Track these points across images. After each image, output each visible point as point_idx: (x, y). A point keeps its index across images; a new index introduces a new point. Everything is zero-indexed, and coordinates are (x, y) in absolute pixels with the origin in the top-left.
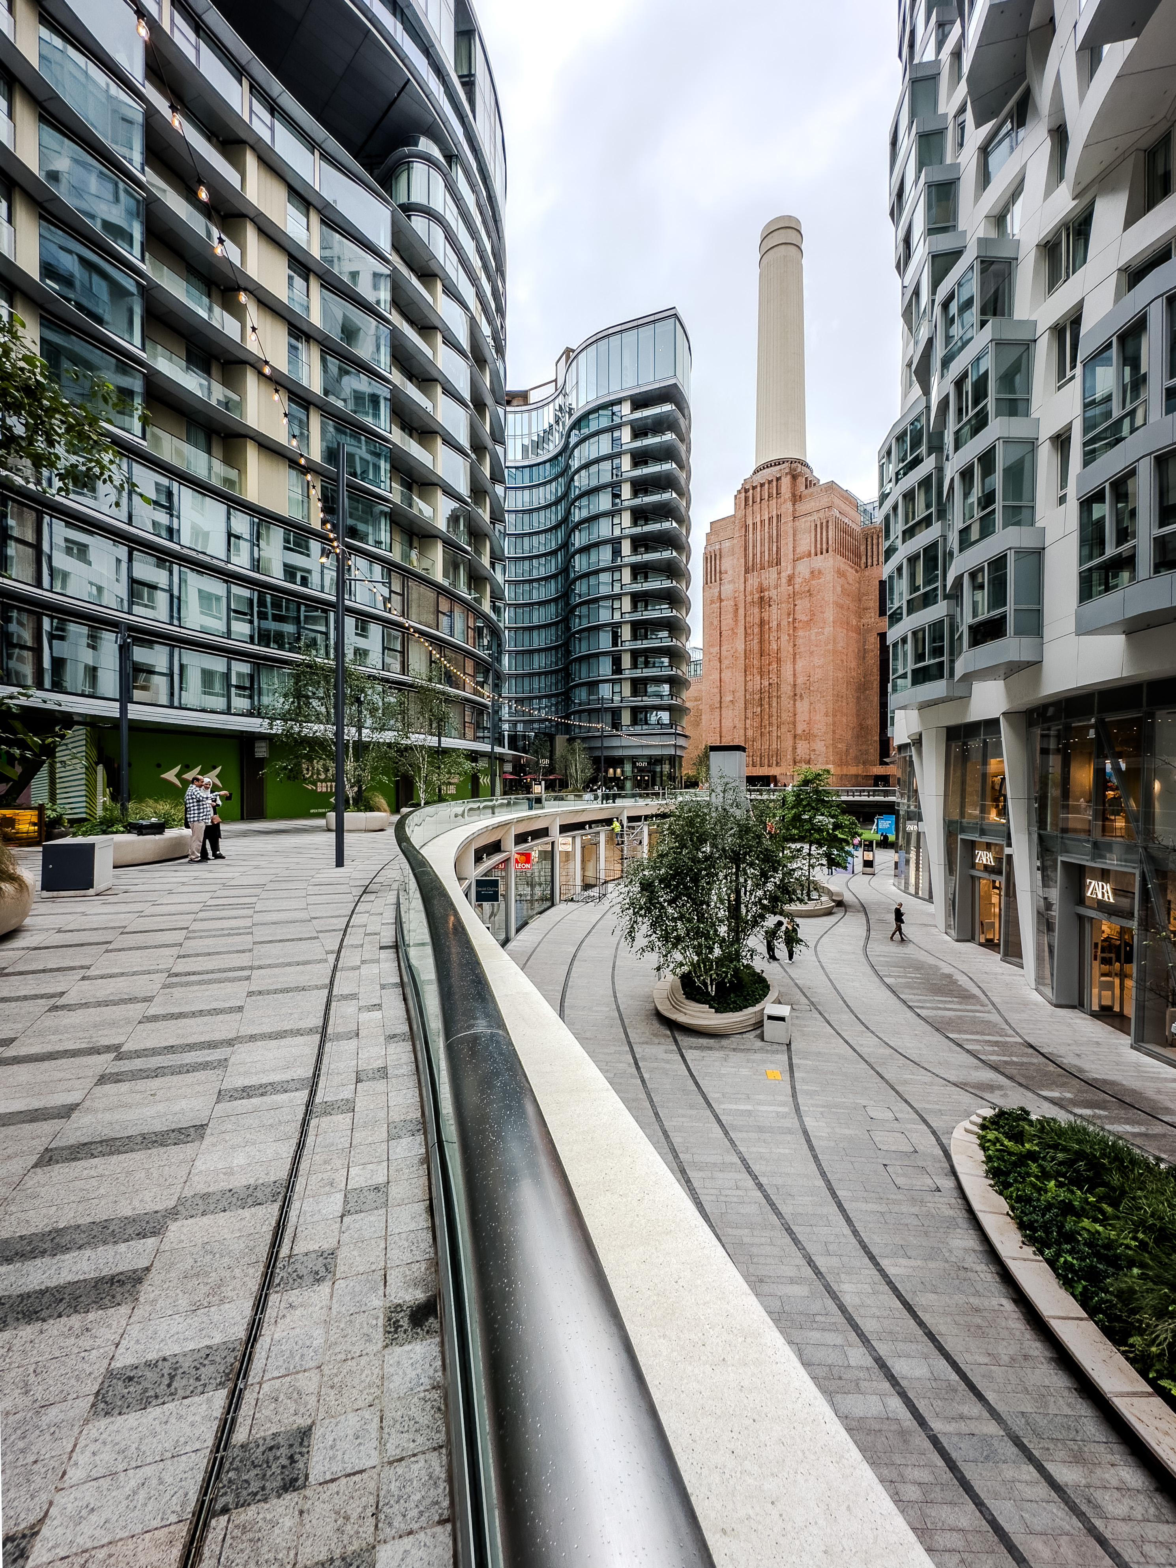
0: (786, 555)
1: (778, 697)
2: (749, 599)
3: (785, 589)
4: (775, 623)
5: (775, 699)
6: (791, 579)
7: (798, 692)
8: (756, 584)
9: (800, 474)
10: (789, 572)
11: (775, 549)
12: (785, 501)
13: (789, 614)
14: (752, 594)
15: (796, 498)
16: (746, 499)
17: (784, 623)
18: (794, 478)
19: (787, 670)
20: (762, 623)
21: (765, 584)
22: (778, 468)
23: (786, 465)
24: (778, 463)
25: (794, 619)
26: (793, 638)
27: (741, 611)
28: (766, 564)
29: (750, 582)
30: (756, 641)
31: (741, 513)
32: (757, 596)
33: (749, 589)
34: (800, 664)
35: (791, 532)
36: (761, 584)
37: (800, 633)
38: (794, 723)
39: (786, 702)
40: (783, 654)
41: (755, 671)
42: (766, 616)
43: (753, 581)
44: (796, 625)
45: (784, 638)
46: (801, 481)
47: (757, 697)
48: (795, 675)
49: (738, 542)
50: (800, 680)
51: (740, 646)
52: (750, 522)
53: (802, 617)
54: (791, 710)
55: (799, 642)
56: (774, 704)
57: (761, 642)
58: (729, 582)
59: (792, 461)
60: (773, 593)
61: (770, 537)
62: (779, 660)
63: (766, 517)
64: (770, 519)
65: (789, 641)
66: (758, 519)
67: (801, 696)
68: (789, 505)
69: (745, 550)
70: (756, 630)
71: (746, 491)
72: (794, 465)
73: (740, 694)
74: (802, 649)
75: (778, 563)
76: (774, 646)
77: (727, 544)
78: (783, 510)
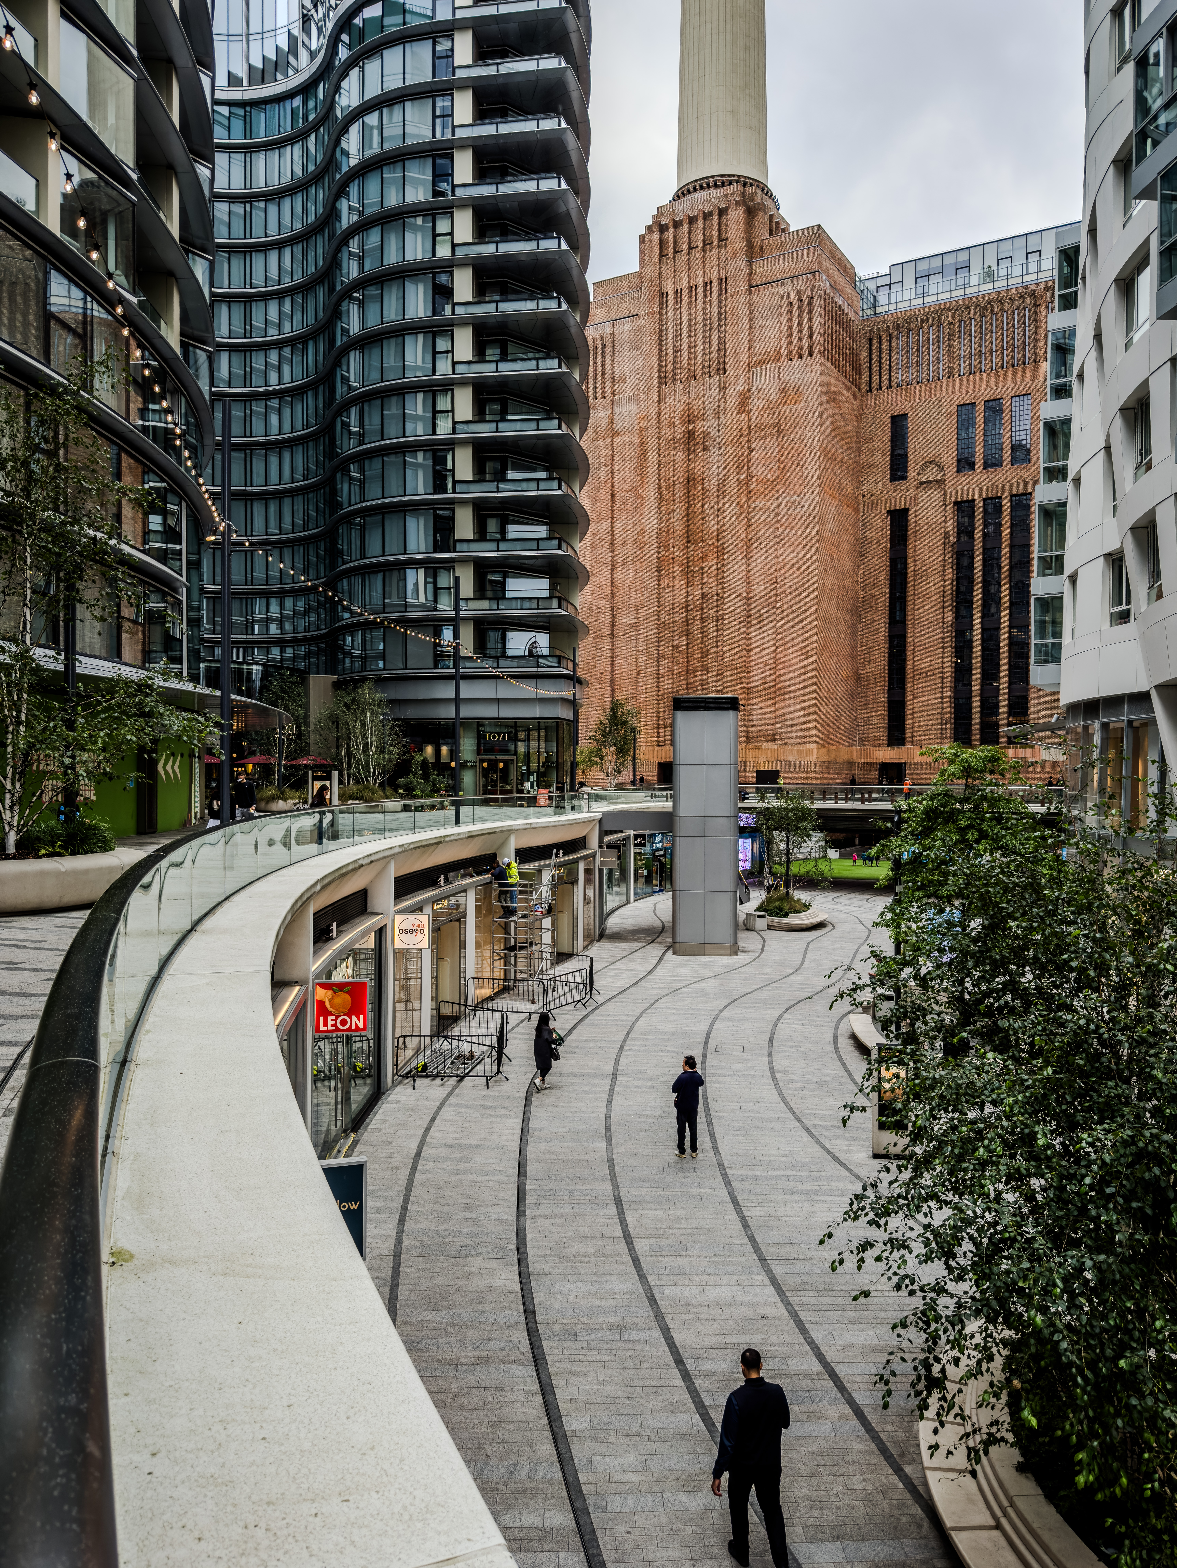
0: (736, 355)
1: (720, 619)
2: (666, 432)
3: (732, 418)
4: (714, 481)
5: (712, 624)
6: (744, 400)
7: (754, 611)
8: (680, 406)
9: (763, 208)
10: (742, 387)
11: (715, 342)
12: (735, 254)
13: (740, 467)
14: (671, 424)
15: (753, 252)
16: (662, 243)
17: (731, 482)
18: (751, 212)
19: (735, 570)
20: (690, 481)
21: (697, 406)
22: (720, 192)
23: (736, 187)
24: (721, 181)
25: (749, 476)
26: (745, 510)
27: (652, 457)
28: (699, 371)
29: (669, 401)
30: (678, 514)
31: (652, 270)
32: (680, 429)
33: (666, 415)
34: (758, 559)
35: (744, 312)
36: (688, 406)
37: (760, 503)
38: (747, 668)
39: (732, 629)
40: (729, 541)
41: (677, 569)
42: (697, 467)
43: (675, 401)
44: (753, 487)
45: (731, 510)
46: (761, 220)
47: (680, 617)
48: (748, 579)
49: (646, 323)
50: (758, 590)
51: (650, 522)
52: (669, 287)
53: (761, 471)
54: (742, 643)
55: (758, 518)
56: (712, 632)
57: (689, 516)
58: (630, 400)
59: (746, 182)
60: (710, 425)
61: (707, 319)
62: (720, 552)
63: (700, 281)
64: (708, 284)
65: (739, 517)
66: (685, 284)
67: (760, 617)
68: (742, 261)
69: (660, 341)
70: (680, 493)
71: (663, 229)
72: (749, 190)
73: (649, 611)
74: (763, 533)
75: (721, 369)
76: (712, 525)
77: (625, 328)
78: (731, 271)
